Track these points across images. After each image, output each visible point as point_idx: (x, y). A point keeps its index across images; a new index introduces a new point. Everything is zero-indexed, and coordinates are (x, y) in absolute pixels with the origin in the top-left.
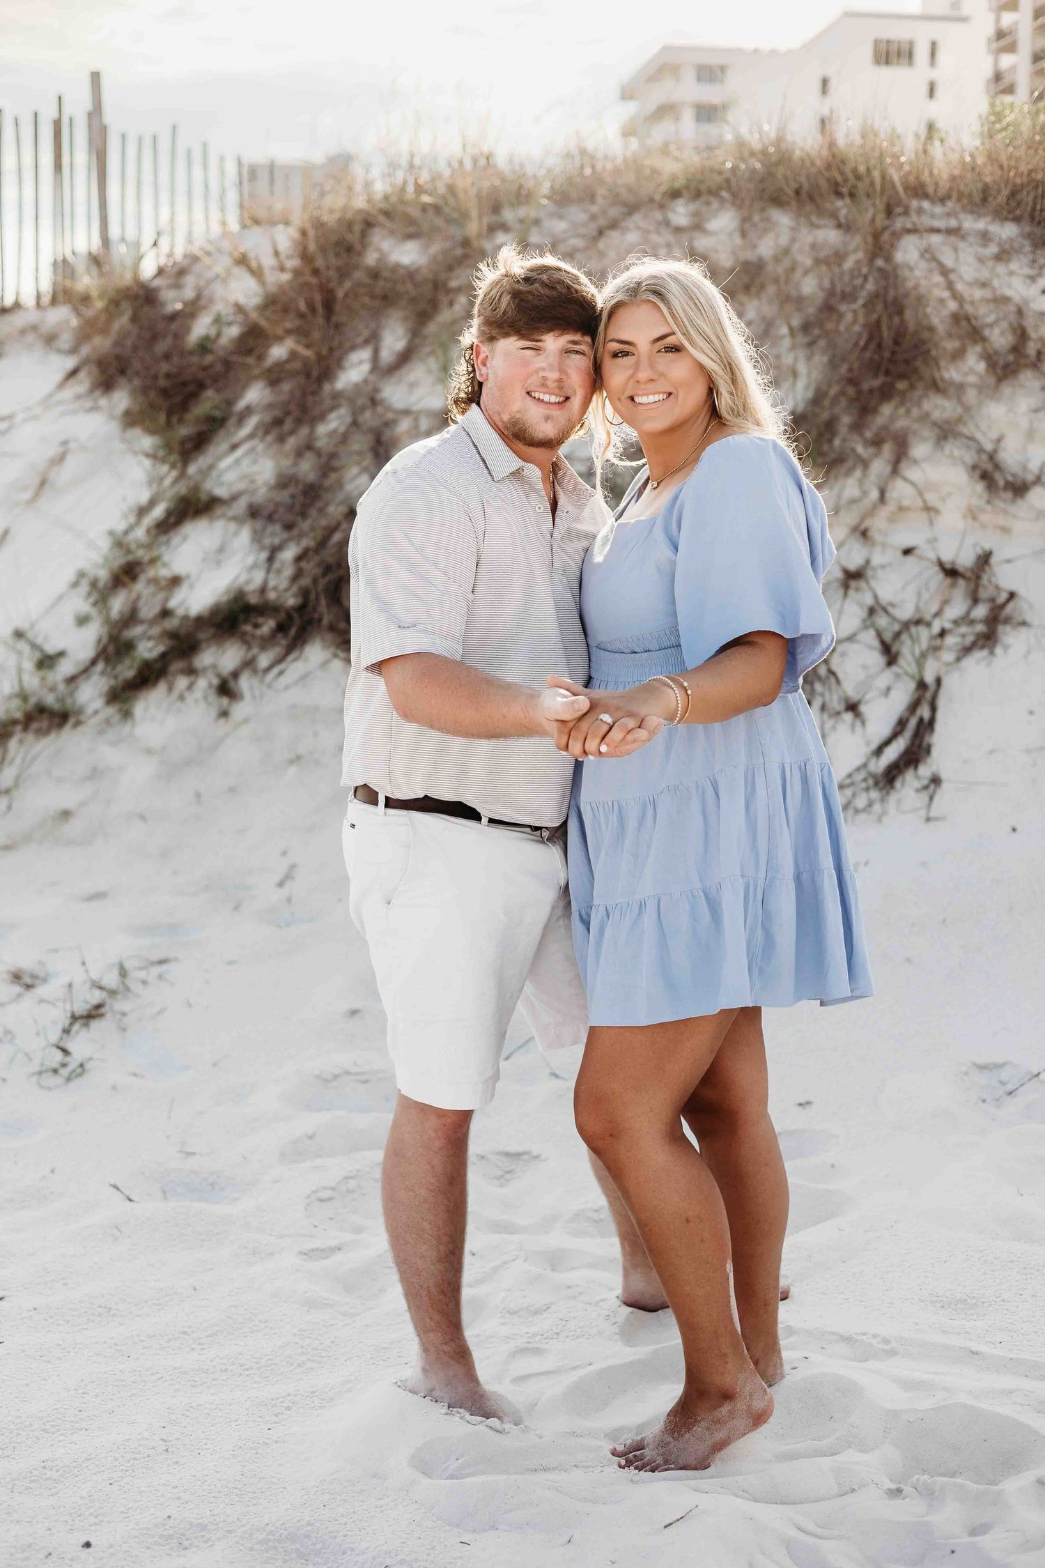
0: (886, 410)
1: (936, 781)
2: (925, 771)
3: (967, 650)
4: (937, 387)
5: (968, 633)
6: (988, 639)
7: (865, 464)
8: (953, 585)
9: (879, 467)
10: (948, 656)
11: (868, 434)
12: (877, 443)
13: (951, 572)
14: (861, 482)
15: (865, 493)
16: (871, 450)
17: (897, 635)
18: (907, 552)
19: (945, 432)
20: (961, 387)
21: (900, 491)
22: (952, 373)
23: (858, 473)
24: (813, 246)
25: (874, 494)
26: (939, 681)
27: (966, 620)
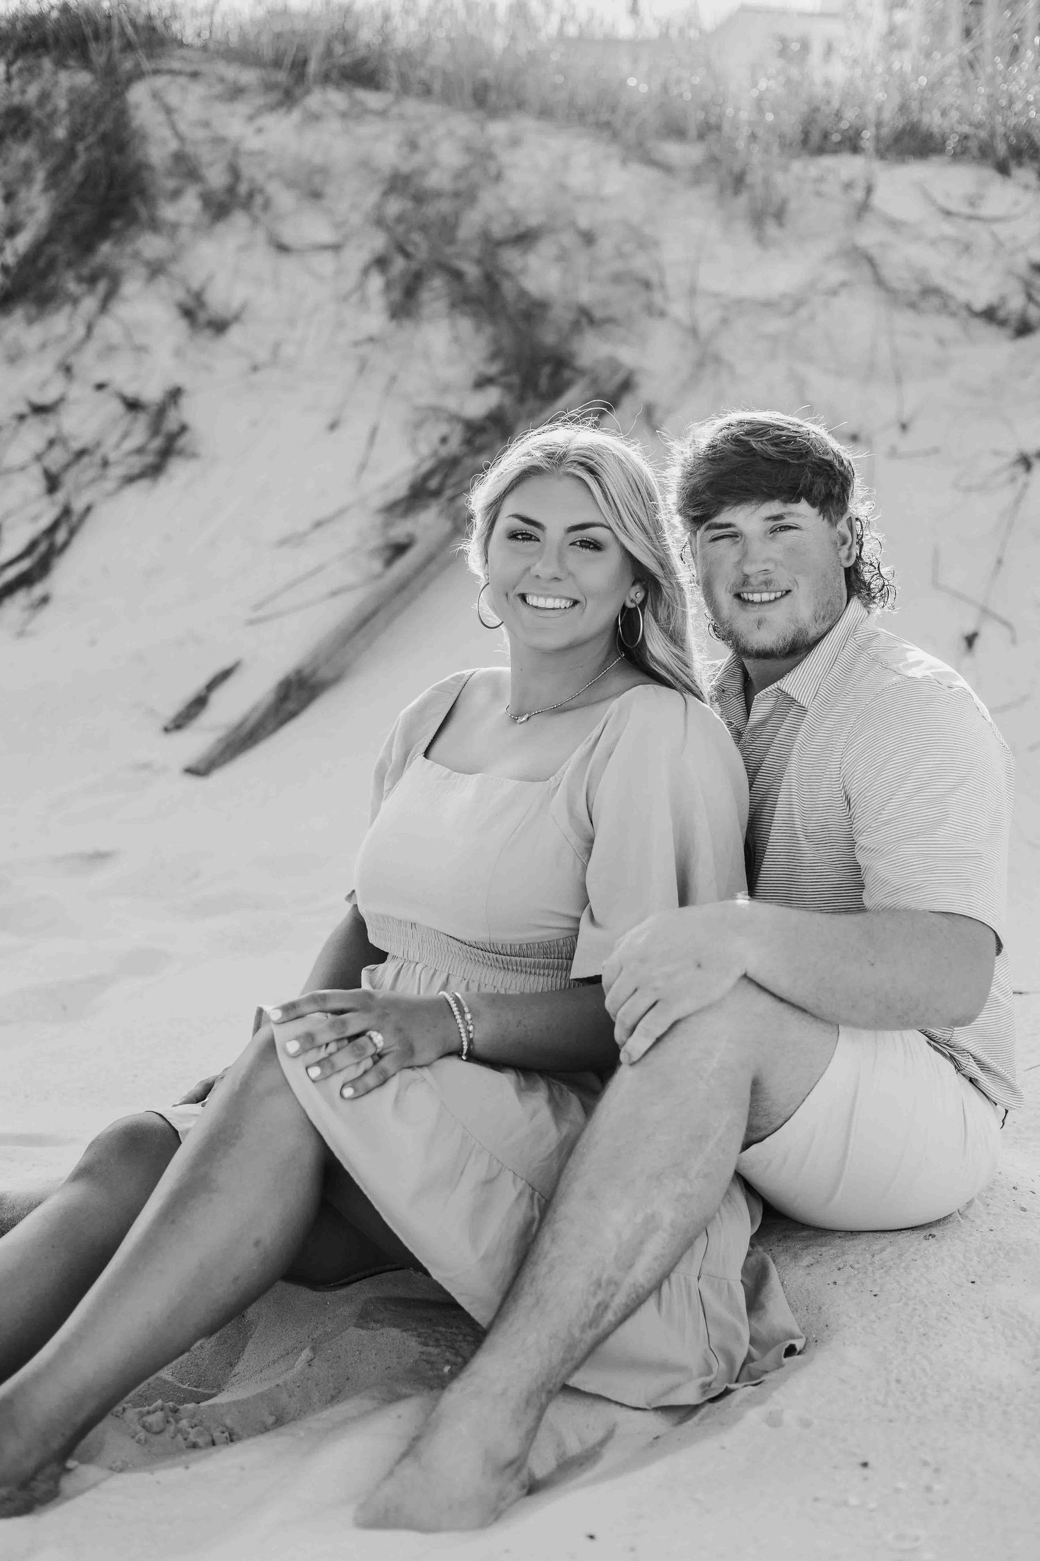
0: (105, 248)
1: (45, 600)
2: (38, 590)
3: (130, 479)
4: (155, 225)
5: (137, 463)
6: (155, 470)
7: (75, 301)
8: (135, 419)
9: (89, 304)
10: (109, 485)
11: (85, 271)
12: (92, 280)
13: (133, 405)
14: (70, 318)
15: (71, 329)
16: (84, 287)
17: (67, 467)
18: (100, 387)
19: (156, 269)
20: (175, 227)
21: (109, 328)
22: (168, 212)
23: (67, 309)
24: (71, 90)
25: (80, 331)
26: (88, 509)
27: (140, 451)
